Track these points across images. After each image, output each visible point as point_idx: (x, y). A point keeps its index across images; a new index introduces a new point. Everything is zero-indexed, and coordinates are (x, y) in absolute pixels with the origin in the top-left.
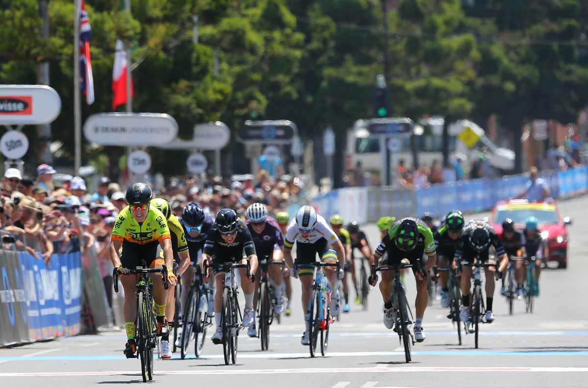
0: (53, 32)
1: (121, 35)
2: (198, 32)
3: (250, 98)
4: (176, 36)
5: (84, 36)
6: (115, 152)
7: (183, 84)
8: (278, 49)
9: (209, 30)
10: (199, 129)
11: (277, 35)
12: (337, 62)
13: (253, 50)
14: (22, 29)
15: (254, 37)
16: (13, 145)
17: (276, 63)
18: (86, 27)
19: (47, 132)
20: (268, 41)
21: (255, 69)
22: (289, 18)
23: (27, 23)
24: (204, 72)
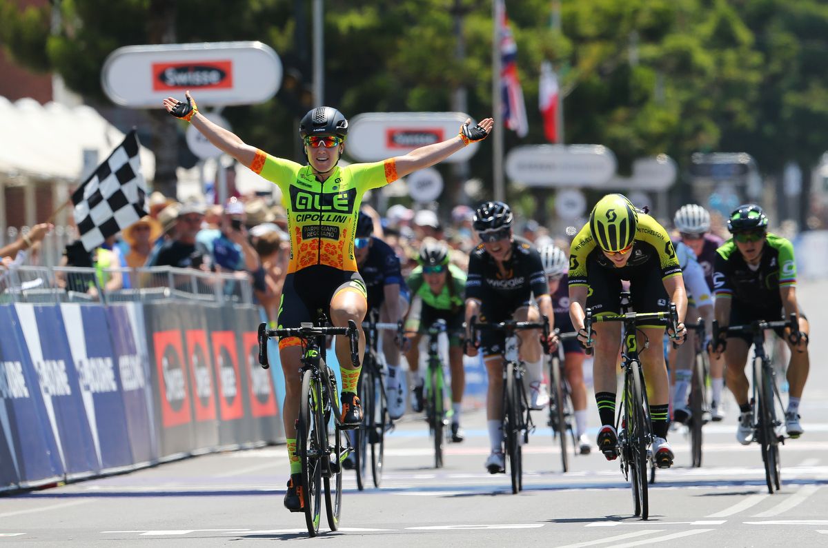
0: (469, 52)
1: (550, 56)
2: (638, 53)
3: (699, 129)
4: (613, 57)
5: (507, 59)
6: (543, 194)
7: (621, 113)
8: (732, 72)
9: (650, 51)
10: (641, 166)
11: (730, 56)
12: (801, 87)
13: (701, 72)
14: (433, 50)
15: (703, 59)
16: (424, 184)
17: (730, 89)
18: (510, 47)
19: (463, 170)
20: (720, 63)
21: (706, 94)
22: (744, 34)
23: (439, 42)
24: (644, 99)
